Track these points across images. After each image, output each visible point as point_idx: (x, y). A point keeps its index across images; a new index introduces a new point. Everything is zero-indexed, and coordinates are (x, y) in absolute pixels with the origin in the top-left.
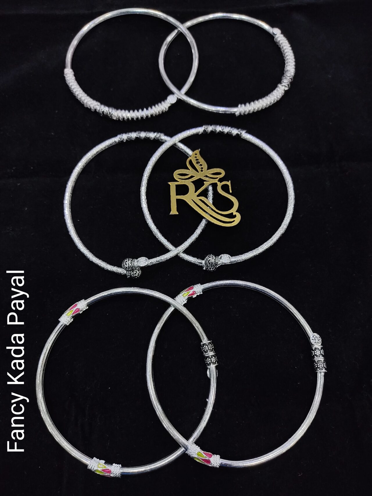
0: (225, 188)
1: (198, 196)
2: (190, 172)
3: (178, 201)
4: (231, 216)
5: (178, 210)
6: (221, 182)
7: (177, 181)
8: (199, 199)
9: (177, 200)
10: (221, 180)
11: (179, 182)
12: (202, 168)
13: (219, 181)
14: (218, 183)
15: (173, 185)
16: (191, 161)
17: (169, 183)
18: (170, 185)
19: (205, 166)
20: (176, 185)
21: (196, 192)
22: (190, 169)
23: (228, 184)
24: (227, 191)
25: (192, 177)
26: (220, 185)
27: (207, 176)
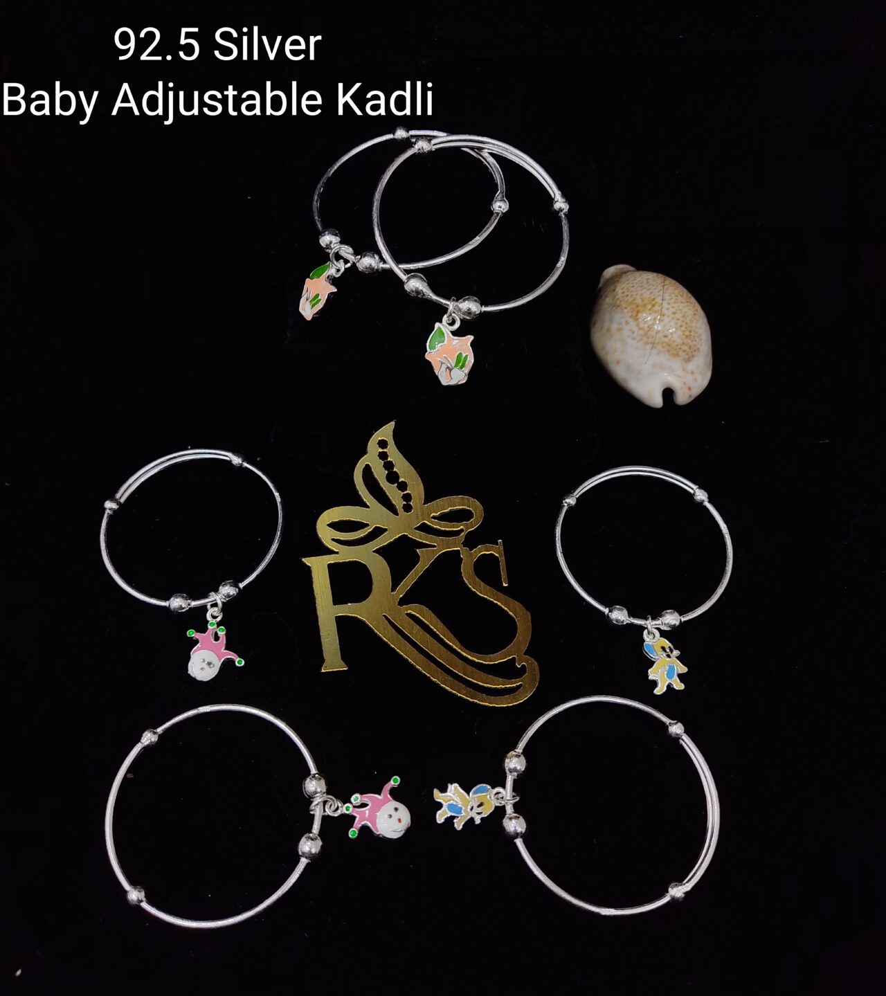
0: (486, 568)
1: (402, 602)
2: (372, 514)
3: (344, 624)
4: (508, 670)
5: (345, 655)
6: (471, 550)
7: (330, 552)
8: (407, 614)
9: (338, 619)
10: (471, 541)
11: (337, 553)
12: (407, 498)
13: (465, 544)
14: (464, 554)
15: (318, 566)
16: (367, 471)
17: (307, 561)
18: (308, 570)
19: (416, 488)
20: (329, 565)
21: (393, 589)
22: (368, 504)
23: (497, 555)
24: (494, 582)
25: (378, 532)
26: (469, 558)
27: (424, 528)
